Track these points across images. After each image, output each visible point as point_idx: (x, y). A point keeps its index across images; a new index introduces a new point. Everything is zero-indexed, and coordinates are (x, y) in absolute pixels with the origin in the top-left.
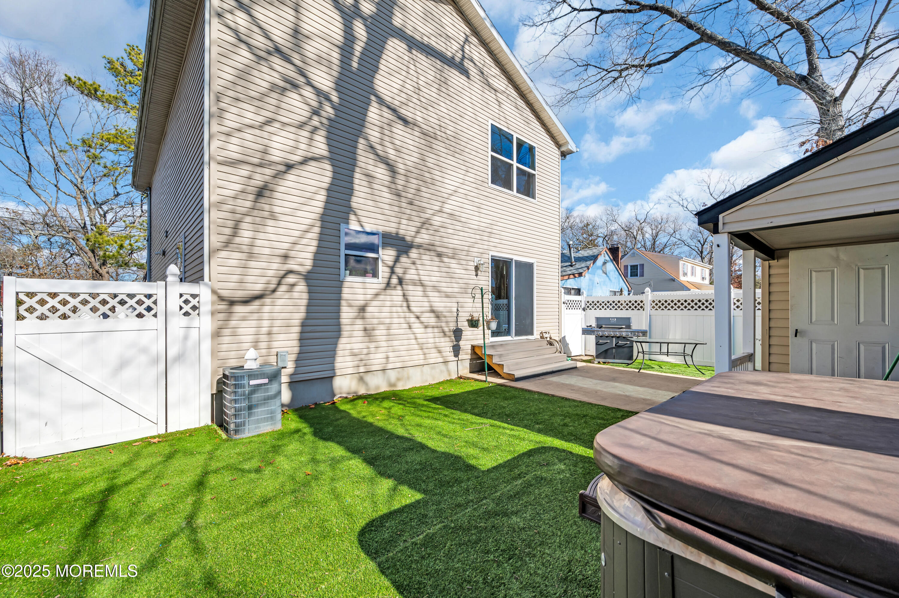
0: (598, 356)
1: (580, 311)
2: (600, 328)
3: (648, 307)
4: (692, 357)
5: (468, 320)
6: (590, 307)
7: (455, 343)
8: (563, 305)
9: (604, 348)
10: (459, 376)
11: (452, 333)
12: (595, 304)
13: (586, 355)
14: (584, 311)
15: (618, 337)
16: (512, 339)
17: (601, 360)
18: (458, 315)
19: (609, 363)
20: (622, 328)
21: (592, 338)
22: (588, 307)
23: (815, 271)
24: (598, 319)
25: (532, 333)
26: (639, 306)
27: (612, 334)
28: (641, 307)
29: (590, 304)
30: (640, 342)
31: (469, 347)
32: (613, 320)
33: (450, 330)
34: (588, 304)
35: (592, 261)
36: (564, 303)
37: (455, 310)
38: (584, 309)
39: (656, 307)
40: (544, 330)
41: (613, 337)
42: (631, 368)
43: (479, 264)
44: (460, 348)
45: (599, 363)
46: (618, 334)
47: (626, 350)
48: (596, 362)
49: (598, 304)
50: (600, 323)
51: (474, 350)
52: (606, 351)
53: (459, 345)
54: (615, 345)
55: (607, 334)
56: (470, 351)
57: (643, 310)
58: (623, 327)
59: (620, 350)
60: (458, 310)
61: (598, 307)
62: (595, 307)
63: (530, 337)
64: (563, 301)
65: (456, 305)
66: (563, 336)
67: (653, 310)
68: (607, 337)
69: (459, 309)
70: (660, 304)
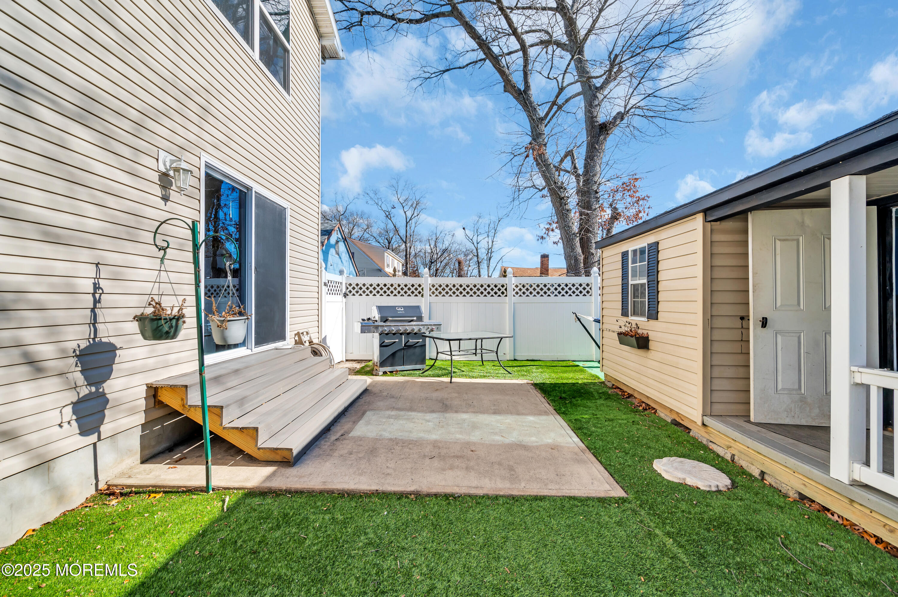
0: (383, 364)
1: (340, 298)
2: (385, 322)
3: (427, 292)
4: (497, 354)
5: (140, 319)
6: (354, 292)
7: (84, 391)
8: (324, 287)
9: (389, 351)
10: (102, 486)
11: (73, 360)
12: (361, 288)
13: (347, 360)
14: (345, 297)
15: (408, 334)
16: (249, 352)
17: (388, 369)
18: (96, 302)
19: (397, 371)
20: (412, 321)
21: (375, 339)
22: (350, 292)
23: (779, 240)
24: (380, 309)
25: (282, 337)
26: (418, 291)
27: (402, 329)
28: (420, 293)
29: (354, 288)
30: (433, 338)
31: (142, 391)
32: (400, 309)
33: (63, 351)
34: (350, 288)
35: (326, 237)
36: (325, 284)
37: (87, 285)
38: (345, 295)
39: (437, 293)
40: (300, 328)
41: (401, 334)
42: (429, 376)
43: (176, 170)
44: (107, 401)
45: (385, 373)
46: (409, 329)
47: (418, 350)
48: (381, 373)
49: (364, 288)
50: (385, 315)
51: (155, 396)
52: (394, 354)
53: (104, 394)
54: (405, 345)
55: (394, 330)
56: (143, 402)
57: (422, 296)
58: (415, 318)
59: (411, 351)
60: (96, 287)
61: (364, 292)
62: (361, 292)
63: (279, 344)
64: (323, 281)
65: (91, 271)
66: (323, 337)
67: (433, 296)
68: (394, 334)
69: (102, 283)
70: (440, 289)
